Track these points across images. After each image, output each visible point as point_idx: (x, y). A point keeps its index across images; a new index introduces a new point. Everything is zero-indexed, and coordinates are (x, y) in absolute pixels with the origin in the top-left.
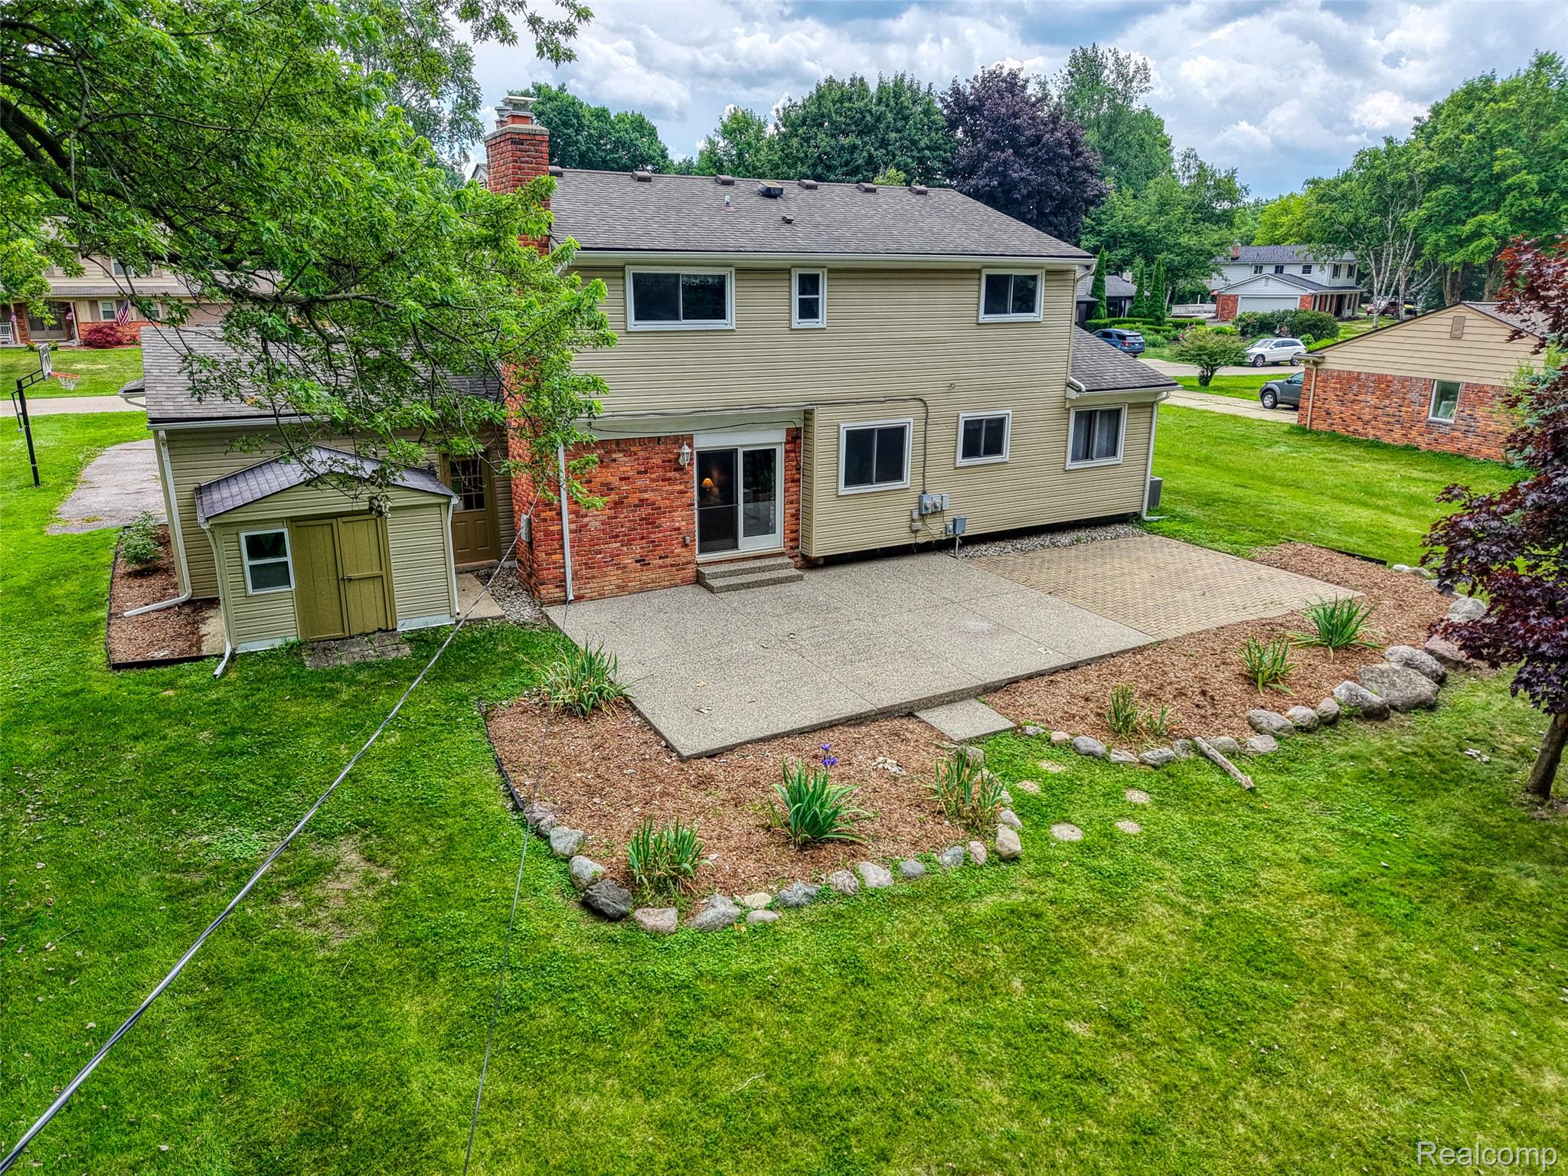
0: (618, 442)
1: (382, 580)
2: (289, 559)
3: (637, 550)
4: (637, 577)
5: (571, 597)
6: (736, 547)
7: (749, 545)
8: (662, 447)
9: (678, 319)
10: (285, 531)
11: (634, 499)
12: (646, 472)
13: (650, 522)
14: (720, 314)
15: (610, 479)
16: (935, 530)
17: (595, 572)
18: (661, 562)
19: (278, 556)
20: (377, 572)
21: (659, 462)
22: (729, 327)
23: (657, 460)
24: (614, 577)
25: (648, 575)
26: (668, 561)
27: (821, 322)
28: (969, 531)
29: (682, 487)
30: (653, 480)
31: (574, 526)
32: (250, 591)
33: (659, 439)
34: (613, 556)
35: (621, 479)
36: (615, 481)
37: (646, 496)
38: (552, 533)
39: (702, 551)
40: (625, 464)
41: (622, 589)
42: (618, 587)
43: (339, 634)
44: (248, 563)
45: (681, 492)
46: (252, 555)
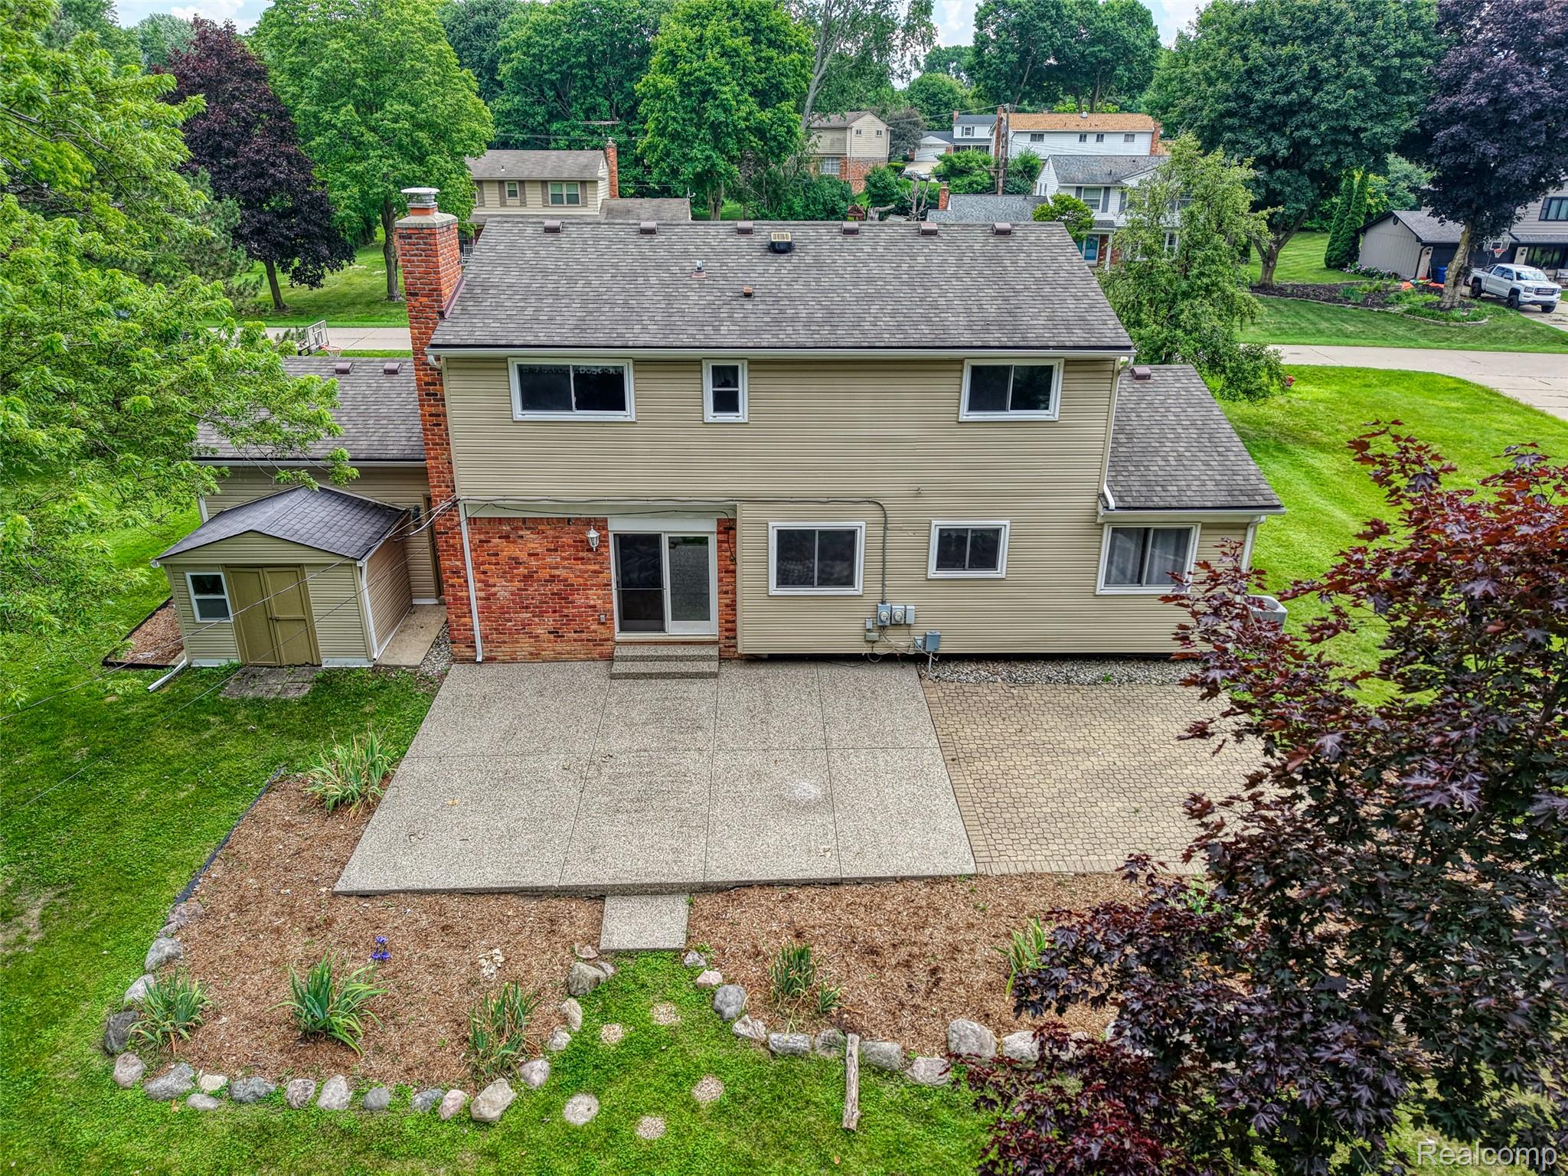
0: (524, 520)
1: (305, 621)
2: (226, 596)
3: (550, 621)
4: (549, 648)
5: (479, 659)
6: (662, 629)
7: (675, 629)
8: (572, 528)
9: (571, 409)
10: (222, 574)
11: (544, 574)
12: (556, 550)
13: (563, 597)
14: (620, 406)
15: (518, 553)
16: (898, 642)
17: (506, 638)
18: (575, 636)
19: (217, 593)
20: (301, 616)
21: (570, 541)
22: (628, 419)
23: (567, 540)
24: (525, 646)
25: (560, 647)
26: (584, 636)
27: (742, 415)
28: (944, 649)
29: (597, 567)
30: (563, 558)
31: (482, 594)
32: (198, 620)
33: (569, 520)
34: (524, 626)
35: (530, 555)
36: (523, 556)
37: (556, 572)
38: (461, 598)
39: (622, 629)
40: (533, 542)
41: (535, 656)
42: (531, 654)
43: (272, 662)
44: (194, 597)
45: (595, 572)
46: (197, 591)
